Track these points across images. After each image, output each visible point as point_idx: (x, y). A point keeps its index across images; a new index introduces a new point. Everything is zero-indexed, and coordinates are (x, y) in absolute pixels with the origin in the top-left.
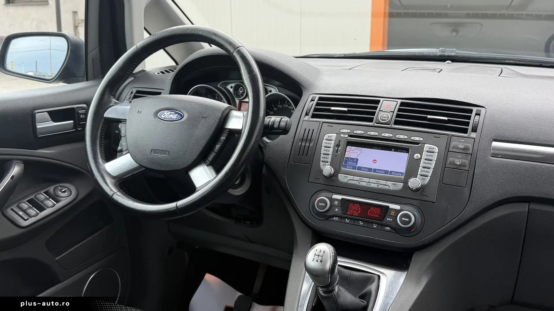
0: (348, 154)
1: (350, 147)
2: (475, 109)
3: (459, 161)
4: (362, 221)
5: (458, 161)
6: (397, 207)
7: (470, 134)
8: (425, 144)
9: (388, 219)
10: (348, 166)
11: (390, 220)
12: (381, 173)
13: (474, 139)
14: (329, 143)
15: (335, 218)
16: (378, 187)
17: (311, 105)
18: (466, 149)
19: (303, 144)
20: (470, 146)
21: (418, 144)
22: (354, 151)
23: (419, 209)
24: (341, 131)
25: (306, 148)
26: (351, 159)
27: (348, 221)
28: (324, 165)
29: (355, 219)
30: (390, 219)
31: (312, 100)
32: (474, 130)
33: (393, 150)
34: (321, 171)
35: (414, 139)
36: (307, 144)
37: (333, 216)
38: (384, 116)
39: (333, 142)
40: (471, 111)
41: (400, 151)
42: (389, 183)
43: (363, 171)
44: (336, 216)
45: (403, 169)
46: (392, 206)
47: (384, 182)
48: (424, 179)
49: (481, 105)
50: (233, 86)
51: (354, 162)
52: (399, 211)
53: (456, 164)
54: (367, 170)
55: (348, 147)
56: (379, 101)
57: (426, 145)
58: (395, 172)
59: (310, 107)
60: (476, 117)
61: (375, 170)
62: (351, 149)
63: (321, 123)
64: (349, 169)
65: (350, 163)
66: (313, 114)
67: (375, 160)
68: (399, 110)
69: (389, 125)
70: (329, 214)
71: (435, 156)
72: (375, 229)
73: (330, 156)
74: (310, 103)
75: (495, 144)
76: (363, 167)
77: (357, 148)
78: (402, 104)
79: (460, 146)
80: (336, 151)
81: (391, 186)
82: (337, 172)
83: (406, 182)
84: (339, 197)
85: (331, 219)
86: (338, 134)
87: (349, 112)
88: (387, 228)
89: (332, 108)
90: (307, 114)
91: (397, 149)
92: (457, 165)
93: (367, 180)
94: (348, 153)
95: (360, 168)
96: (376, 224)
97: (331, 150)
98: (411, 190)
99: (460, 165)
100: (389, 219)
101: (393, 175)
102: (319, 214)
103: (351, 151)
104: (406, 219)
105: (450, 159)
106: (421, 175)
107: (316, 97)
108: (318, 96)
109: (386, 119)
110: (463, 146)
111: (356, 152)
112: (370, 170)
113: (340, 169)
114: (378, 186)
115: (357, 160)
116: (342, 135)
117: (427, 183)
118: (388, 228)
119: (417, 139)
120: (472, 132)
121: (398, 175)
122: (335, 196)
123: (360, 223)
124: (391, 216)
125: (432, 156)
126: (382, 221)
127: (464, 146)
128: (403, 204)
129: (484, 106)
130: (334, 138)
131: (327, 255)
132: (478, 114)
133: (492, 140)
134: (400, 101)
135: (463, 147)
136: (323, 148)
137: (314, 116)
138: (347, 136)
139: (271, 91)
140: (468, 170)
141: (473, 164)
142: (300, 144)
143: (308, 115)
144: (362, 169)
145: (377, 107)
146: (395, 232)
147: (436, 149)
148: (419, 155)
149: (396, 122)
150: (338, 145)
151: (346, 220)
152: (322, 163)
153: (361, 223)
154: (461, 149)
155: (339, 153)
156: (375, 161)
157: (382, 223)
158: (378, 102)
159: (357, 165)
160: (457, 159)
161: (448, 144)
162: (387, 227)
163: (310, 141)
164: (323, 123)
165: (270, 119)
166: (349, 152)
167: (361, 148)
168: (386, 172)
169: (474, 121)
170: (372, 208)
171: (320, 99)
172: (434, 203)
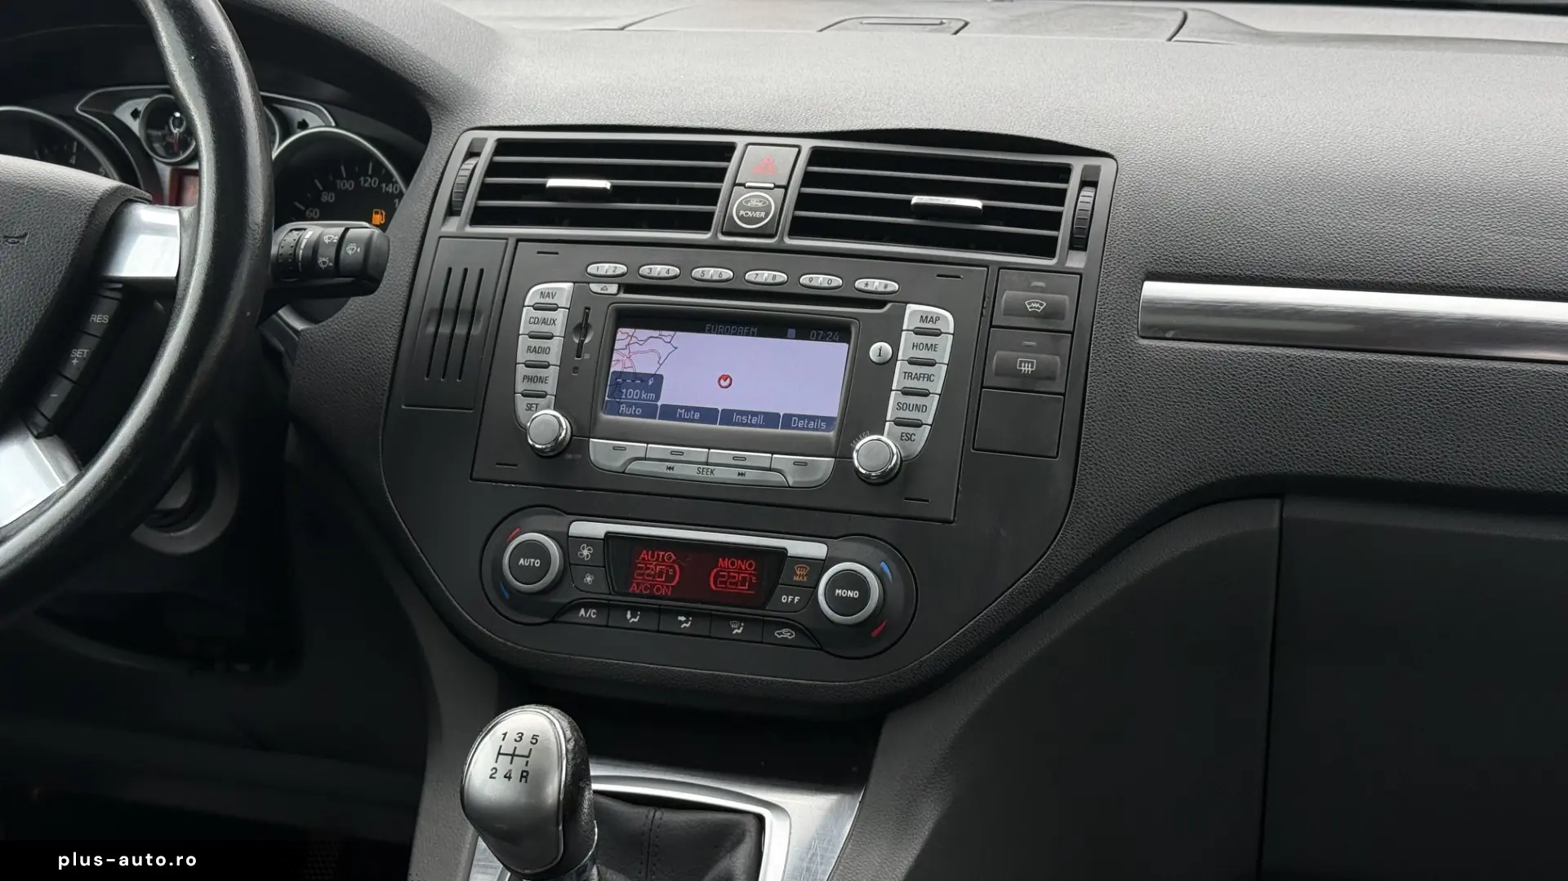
0: (621, 358)
1: (630, 331)
2: (1078, 165)
3: (1029, 362)
4: (687, 615)
5: (1025, 362)
6: (816, 550)
7: (1062, 261)
8: (907, 303)
9: (784, 599)
10: (623, 408)
11: (793, 599)
12: (751, 425)
13: (1081, 275)
14: (544, 322)
15: (586, 613)
16: (740, 477)
17: (468, 173)
18: (1051, 313)
19: (445, 330)
20: (1066, 300)
21: (880, 304)
22: (645, 348)
23: (898, 551)
24: (592, 269)
25: (457, 347)
26: (636, 375)
27: (636, 620)
28: (529, 408)
29: (660, 611)
30: (790, 598)
31: (472, 154)
32: (1079, 242)
33: (792, 332)
34: (522, 432)
35: (866, 288)
36: (461, 330)
37: (575, 606)
38: (754, 203)
39: (560, 316)
40: (1064, 173)
41: (818, 334)
42: (782, 460)
43: (685, 420)
44: (587, 606)
45: (829, 404)
46: (798, 548)
47: (762, 458)
48: (909, 438)
49: (1098, 147)
50: (141, 108)
51: (648, 390)
52: (825, 564)
53: (1019, 375)
54: (697, 416)
55: (623, 334)
56: (731, 147)
57: (911, 308)
58: (801, 417)
59: (464, 180)
60: (1082, 193)
61: (728, 416)
62: (634, 340)
63: (511, 242)
64: (630, 415)
65: (631, 394)
66: (477, 209)
67: (725, 377)
68: (809, 179)
69: (771, 236)
70: (561, 598)
71: (944, 348)
72: (737, 639)
73: (552, 373)
74: (464, 167)
75: (1154, 290)
76: (682, 407)
77: (656, 333)
78: (817, 156)
79: (1029, 304)
80: (573, 352)
81: (787, 469)
82: (583, 431)
83: (842, 453)
84: (597, 529)
85: (569, 617)
86: (582, 281)
87: (616, 193)
88: (782, 634)
89: (553, 182)
90: (452, 211)
91: (807, 329)
92: (1025, 376)
93: (699, 453)
94: (623, 355)
95: (670, 412)
96: (740, 620)
97: (556, 345)
98: (865, 479)
99: (1034, 376)
100: (790, 600)
101: (797, 428)
102: (520, 601)
103: (635, 348)
104: (850, 594)
105: (998, 356)
106: (899, 423)
107: (485, 140)
108: (492, 137)
109: (757, 215)
110: (1041, 305)
111: (653, 351)
112: (708, 415)
113: (594, 419)
114: (742, 474)
115: (659, 379)
116: (595, 287)
117: (919, 449)
118: (786, 634)
119: (876, 285)
120: (1071, 251)
121: (813, 430)
122: (583, 528)
123: (682, 622)
124: (795, 588)
125: (933, 347)
126: (765, 610)
127: (1045, 304)
128: (836, 535)
129: (1111, 152)
130: (563, 300)
131: (547, 750)
132: (1089, 182)
133: (1142, 276)
134: (807, 145)
135: (1042, 308)
136: (523, 342)
137: (481, 216)
138: (613, 289)
139: (303, 125)
140: (1063, 391)
141: (1079, 369)
142: (431, 329)
143: (458, 213)
144: (680, 414)
145: (724, 170)
146: (814, 646)
147: (947, 321)
148: (887, 348)
149: (799, 227)
150: (582, 328)
151: (629, 616)
152: (521, 403)
153: (686, 622)
154: (1035, 315)
155: (587, 356)
156: (728, 379)
157: (764, 616)
158: (726, 151)
159: (658, 398)
160: (1022, 354)
161: (990, 299)
162: (784, 631)
163: (473, 315)
164: (518, 241)
165: (301, 233)
166: (627, 352)
167: (672, 333)
168: (771, 419)
169: (1078, 208)
170: (724, 563)
171: (503, 147)
172: (952, 522)
